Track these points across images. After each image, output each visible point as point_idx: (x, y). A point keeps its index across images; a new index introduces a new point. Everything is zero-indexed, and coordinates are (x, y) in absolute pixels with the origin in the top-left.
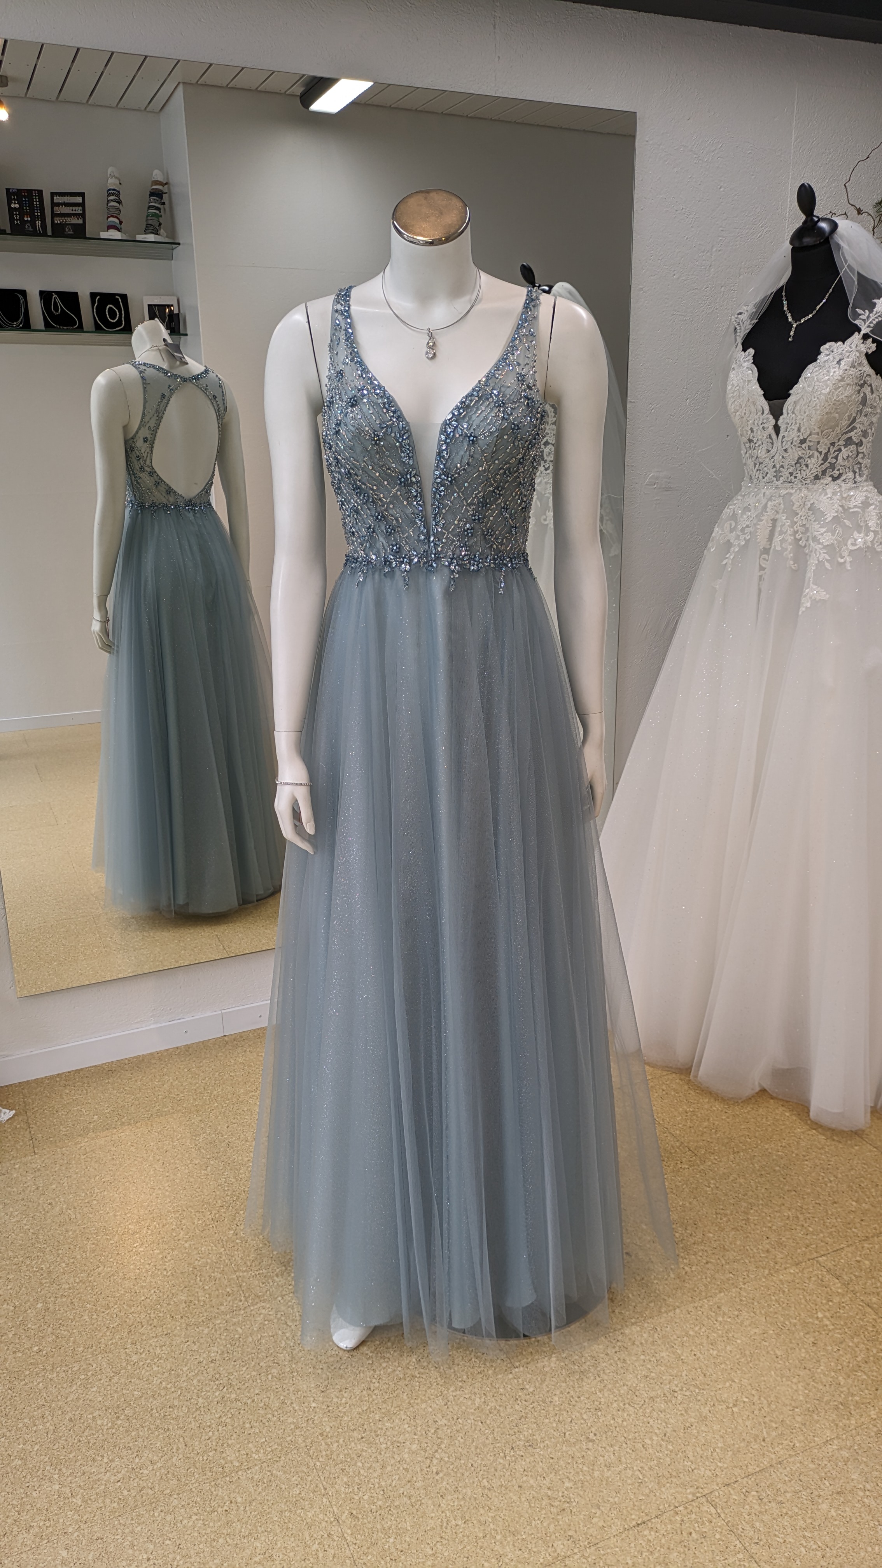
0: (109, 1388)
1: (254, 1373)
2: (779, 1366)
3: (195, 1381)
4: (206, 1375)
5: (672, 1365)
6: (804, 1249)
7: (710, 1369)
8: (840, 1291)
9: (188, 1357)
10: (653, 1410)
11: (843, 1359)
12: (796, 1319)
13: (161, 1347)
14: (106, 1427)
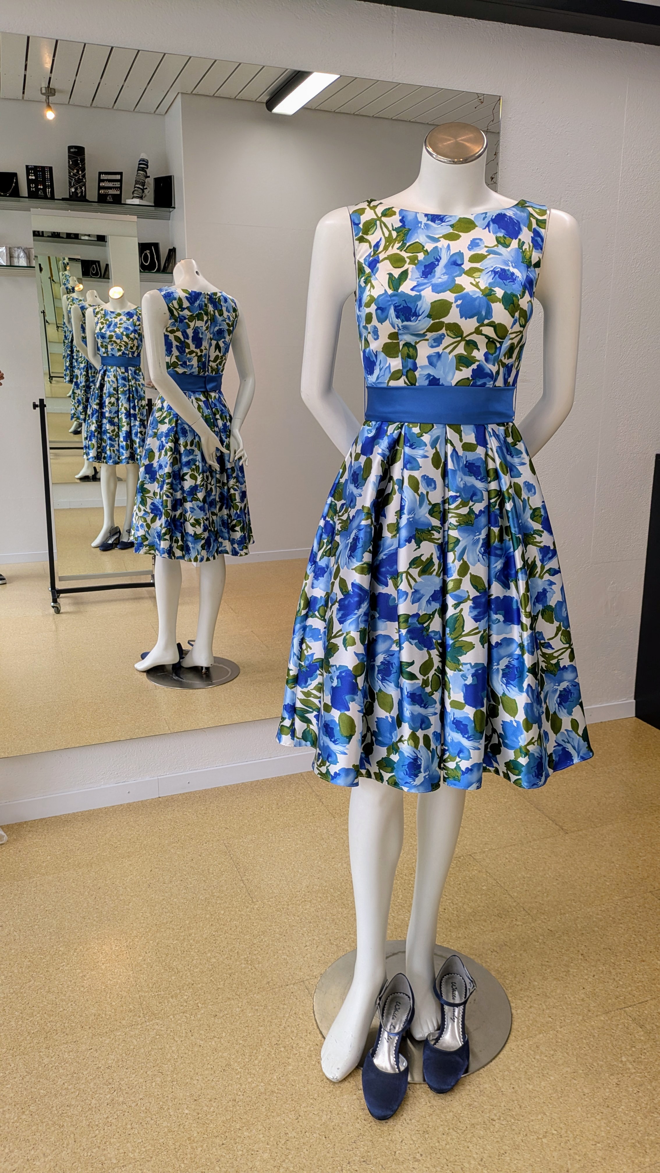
0: (21, 1085)
1: (141, 1080)
2: (585, 1103)
3: (92, 1085)
4: (101, 1079)
5: (494, 1097)
6: (614, 1000)
7: (525, 1102)
8: (642, 1038)
9: (89, 1063)
10: (474, 1136)
11: (642, 1100)
12: (603, 1061)
13: (69, 1052)
14: (12, 1121)
